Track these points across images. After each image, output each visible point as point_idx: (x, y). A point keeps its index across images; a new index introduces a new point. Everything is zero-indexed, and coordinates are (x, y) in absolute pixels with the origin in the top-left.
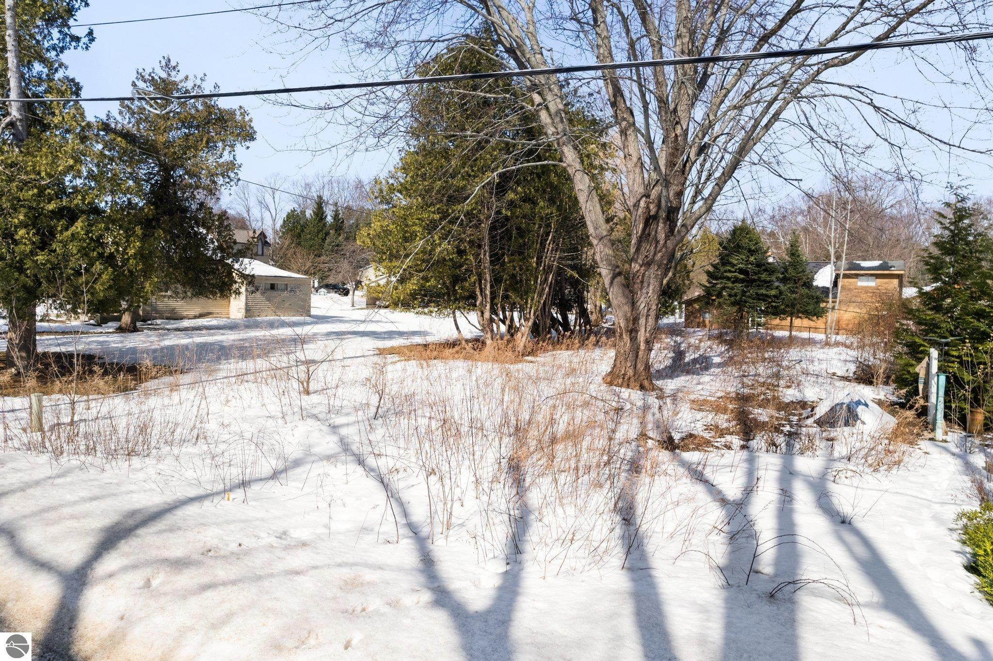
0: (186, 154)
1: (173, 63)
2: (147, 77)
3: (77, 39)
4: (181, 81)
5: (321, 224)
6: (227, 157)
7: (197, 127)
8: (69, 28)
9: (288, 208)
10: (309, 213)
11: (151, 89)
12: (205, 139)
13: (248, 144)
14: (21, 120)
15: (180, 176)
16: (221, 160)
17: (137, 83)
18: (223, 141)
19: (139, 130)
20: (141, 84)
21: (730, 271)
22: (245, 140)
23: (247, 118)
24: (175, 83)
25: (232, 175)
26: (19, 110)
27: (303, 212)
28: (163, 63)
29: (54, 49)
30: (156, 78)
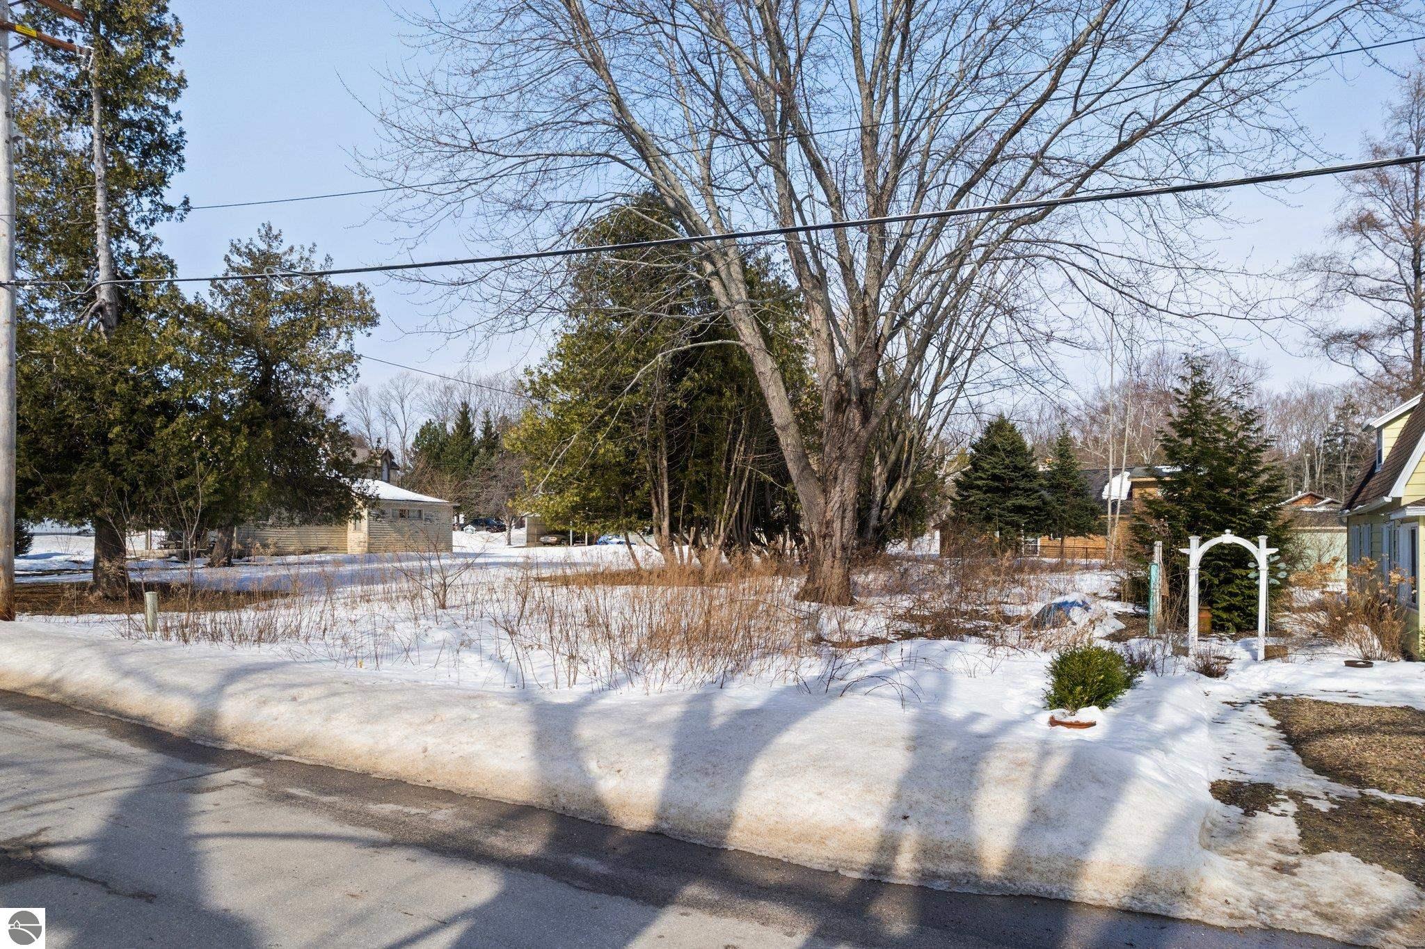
0: (291, 343)
1: (275, 232)
2: (243, 249)
3: (170, 209)
4: (285, 254)
5: (467, 441)
6: (342, 346)
7: (305, 311)
8: (162, 196)
9: (422, 421)
10: (450, 427)
11: (249, 264)
12: (315, 325)
13: (369, 330)
14: (110, 304)
15: (284, 372)
16: (335, 352)
17: (232, 257)
18: (338, 327)
19: (233, 314)
20: (236, 260)
21: (981, 478)
22: (366, 325)
23: (367, 298)
24: (277, 256)
25: (350, 369)
26: (109, 293)
27: (443, 425)
28: (263, 232)
29: (143, 221)
30: (254, 250)
